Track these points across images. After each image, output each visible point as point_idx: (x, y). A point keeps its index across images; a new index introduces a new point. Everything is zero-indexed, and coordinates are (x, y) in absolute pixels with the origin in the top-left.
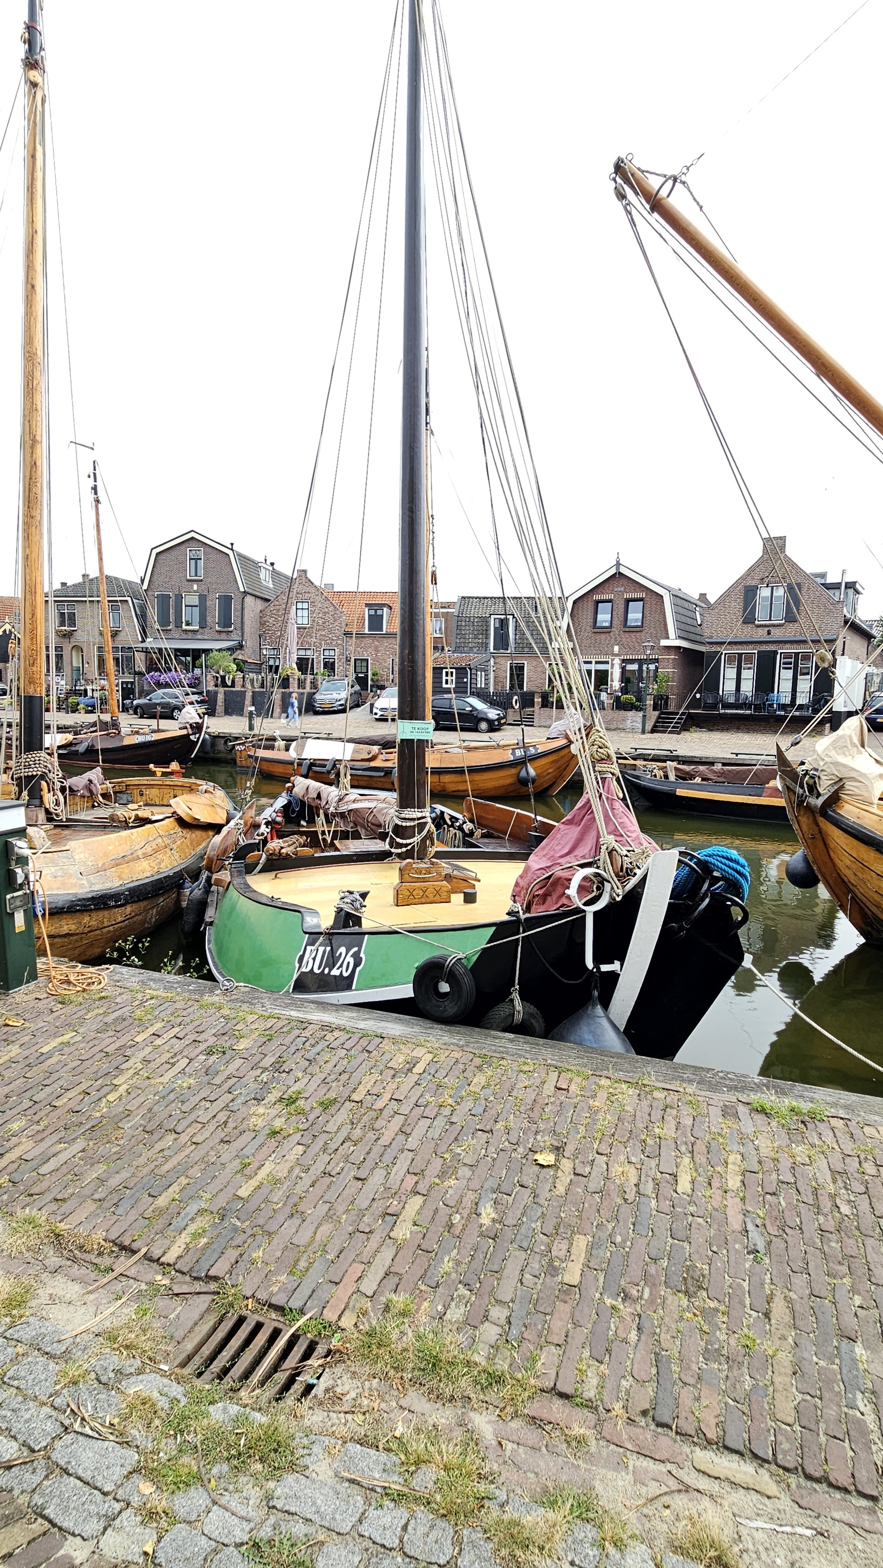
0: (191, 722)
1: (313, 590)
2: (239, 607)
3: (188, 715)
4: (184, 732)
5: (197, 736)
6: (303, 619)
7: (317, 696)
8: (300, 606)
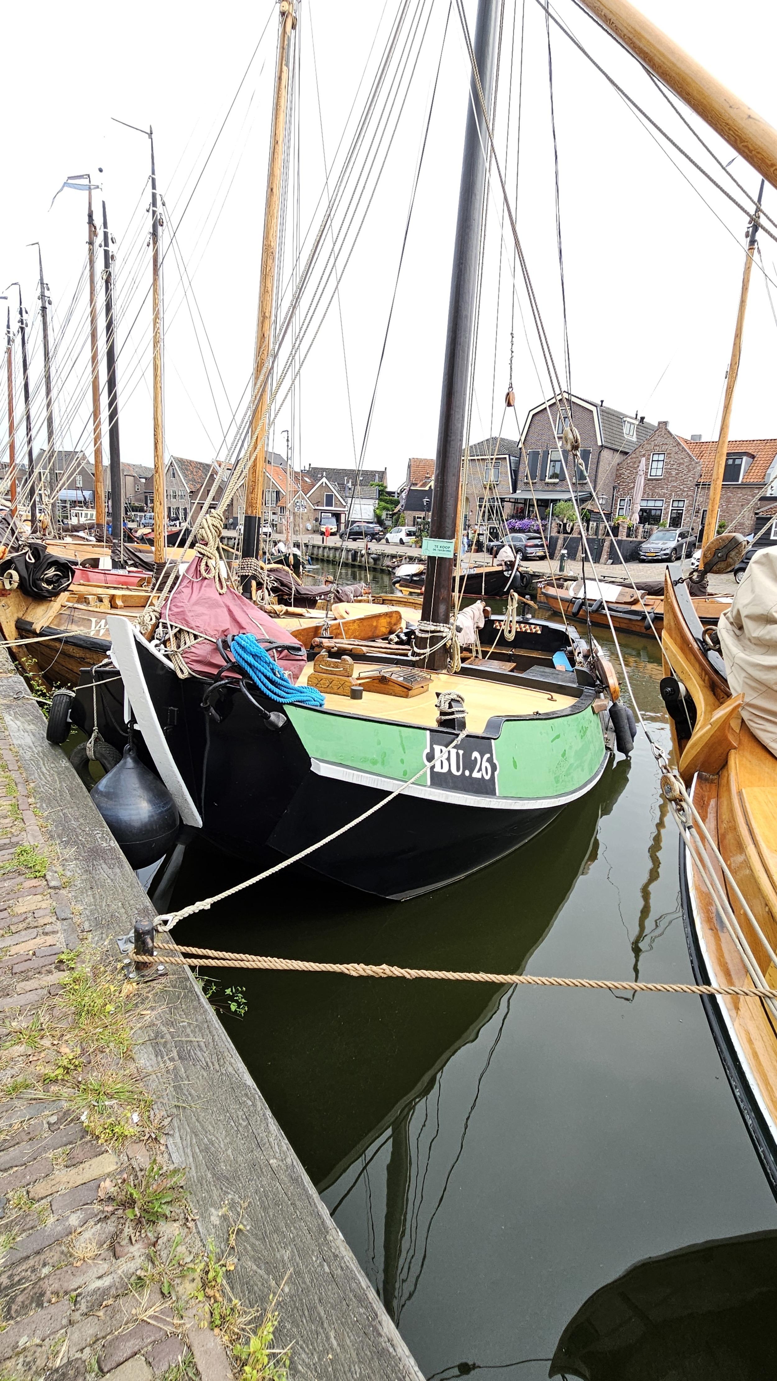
0: (506, 560)
1: (670, 441)
2: (596, 461)
3: (505, 554)
4: (500, 568)
5: (510, 572)
6: (657, 470)
7: (644, 545)
8: (656, 457)
